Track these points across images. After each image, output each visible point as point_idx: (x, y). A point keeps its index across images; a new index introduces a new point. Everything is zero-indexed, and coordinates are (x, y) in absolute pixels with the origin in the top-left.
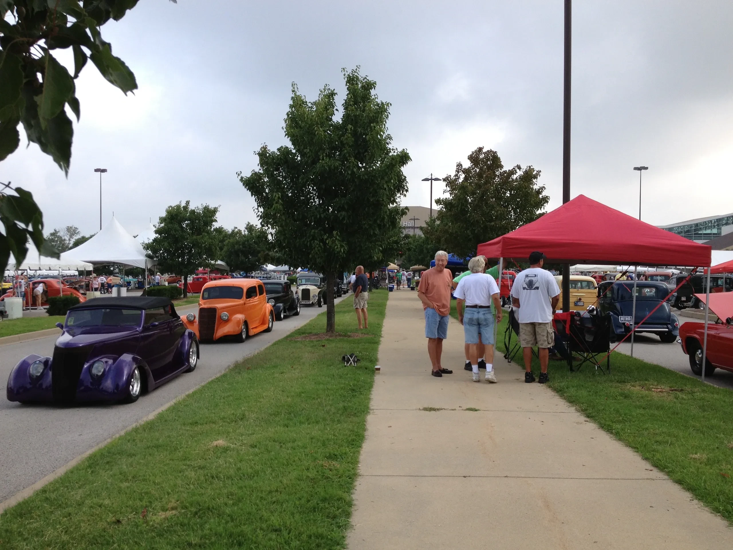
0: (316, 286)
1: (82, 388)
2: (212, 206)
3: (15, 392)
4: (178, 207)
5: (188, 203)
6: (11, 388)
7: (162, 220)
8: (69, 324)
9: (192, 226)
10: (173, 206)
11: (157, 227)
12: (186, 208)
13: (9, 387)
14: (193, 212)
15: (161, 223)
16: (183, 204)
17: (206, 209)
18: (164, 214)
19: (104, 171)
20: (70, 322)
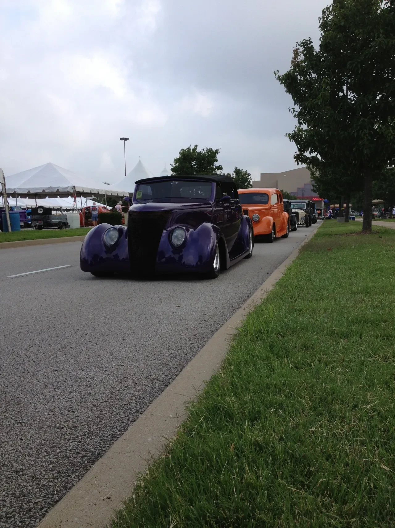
0: (303, 210)
1: (164, 259)
2: (214, 149)
3: (89, 262)
4: (189, 149)
5: (196, 146)
6: (84, 259)
7: (176, 160)
8: (137, 197)
9: (199, 164)
10: (185, 149)
11: (173, 165)
12: (195, 149)
13: (82, 257)
14: (200, 153)
15: (176, 163)
16: (192, 147)
17: (210, 150)
18: (178, 156)
19: (126, 139)
20: (139, 195)
